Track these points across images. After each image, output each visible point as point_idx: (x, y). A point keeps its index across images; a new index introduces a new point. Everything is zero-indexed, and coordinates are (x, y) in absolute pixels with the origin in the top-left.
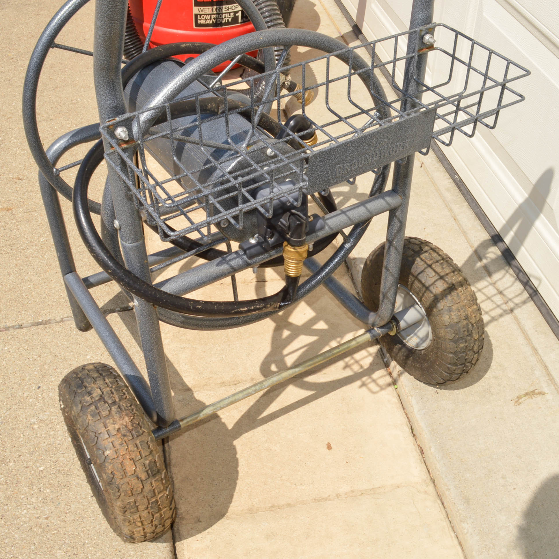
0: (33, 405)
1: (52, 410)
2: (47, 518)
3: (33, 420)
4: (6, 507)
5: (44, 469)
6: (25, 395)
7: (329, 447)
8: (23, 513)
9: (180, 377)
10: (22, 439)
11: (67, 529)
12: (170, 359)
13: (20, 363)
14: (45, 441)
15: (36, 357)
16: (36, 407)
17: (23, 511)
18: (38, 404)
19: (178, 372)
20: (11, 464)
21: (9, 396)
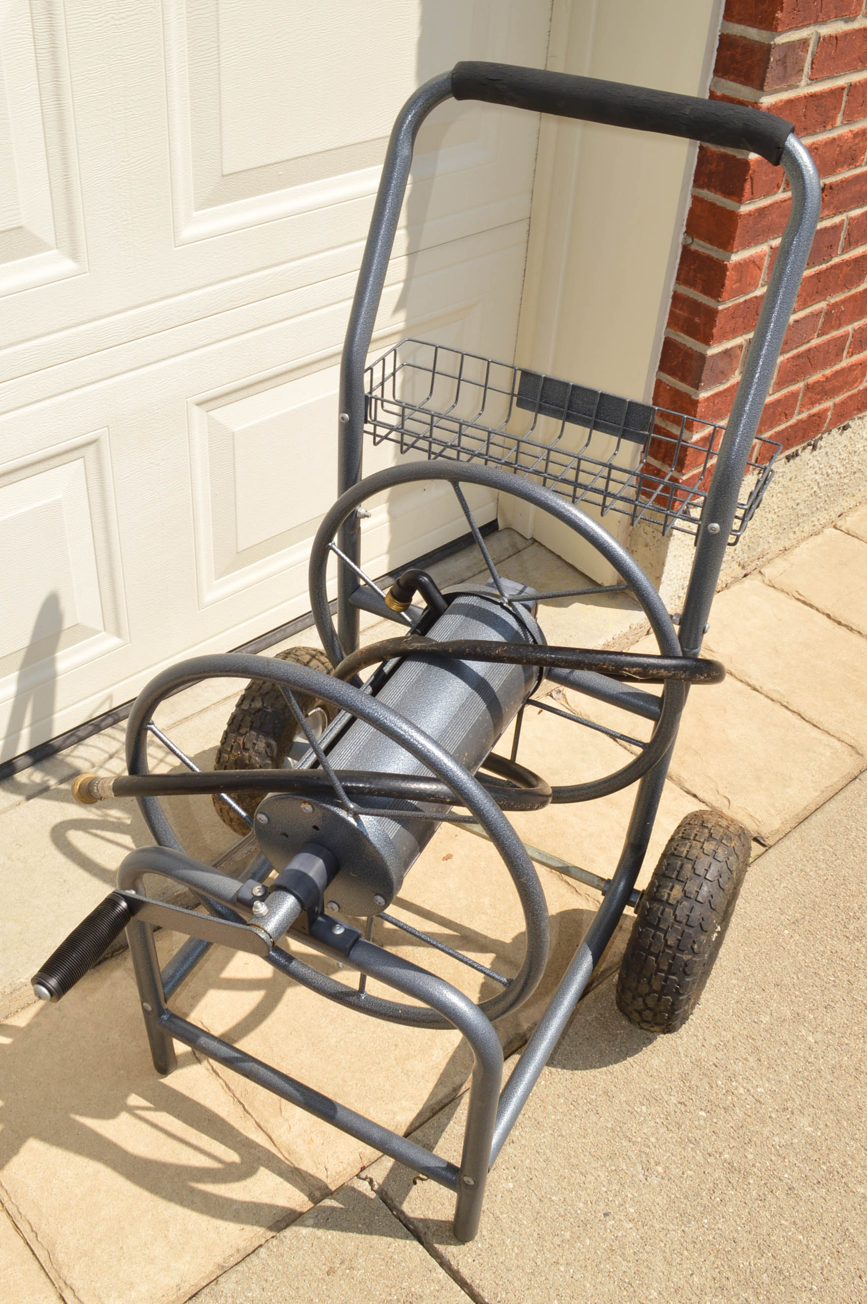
0: (636, 1200)
1: (625, 1168)
2: (746, 1059)
3: (655, 1181)
4: (774, 1116)
5: (701, 1109)
6: (631, 1225)
7: (448, 857)
8: (763, 1091)
9: (455, 1052)
10: (689, 1172)
11: (739, 1030)
12: (436, 1081)
13: (588, 1285)
14: (669, 1139)
15: (562, 1269)
16: (636, 1194)
17: (761, 1093)
18: (630, 1195)
19: (449, 1061)
20: (727, 1156)
21: (648, 1248)
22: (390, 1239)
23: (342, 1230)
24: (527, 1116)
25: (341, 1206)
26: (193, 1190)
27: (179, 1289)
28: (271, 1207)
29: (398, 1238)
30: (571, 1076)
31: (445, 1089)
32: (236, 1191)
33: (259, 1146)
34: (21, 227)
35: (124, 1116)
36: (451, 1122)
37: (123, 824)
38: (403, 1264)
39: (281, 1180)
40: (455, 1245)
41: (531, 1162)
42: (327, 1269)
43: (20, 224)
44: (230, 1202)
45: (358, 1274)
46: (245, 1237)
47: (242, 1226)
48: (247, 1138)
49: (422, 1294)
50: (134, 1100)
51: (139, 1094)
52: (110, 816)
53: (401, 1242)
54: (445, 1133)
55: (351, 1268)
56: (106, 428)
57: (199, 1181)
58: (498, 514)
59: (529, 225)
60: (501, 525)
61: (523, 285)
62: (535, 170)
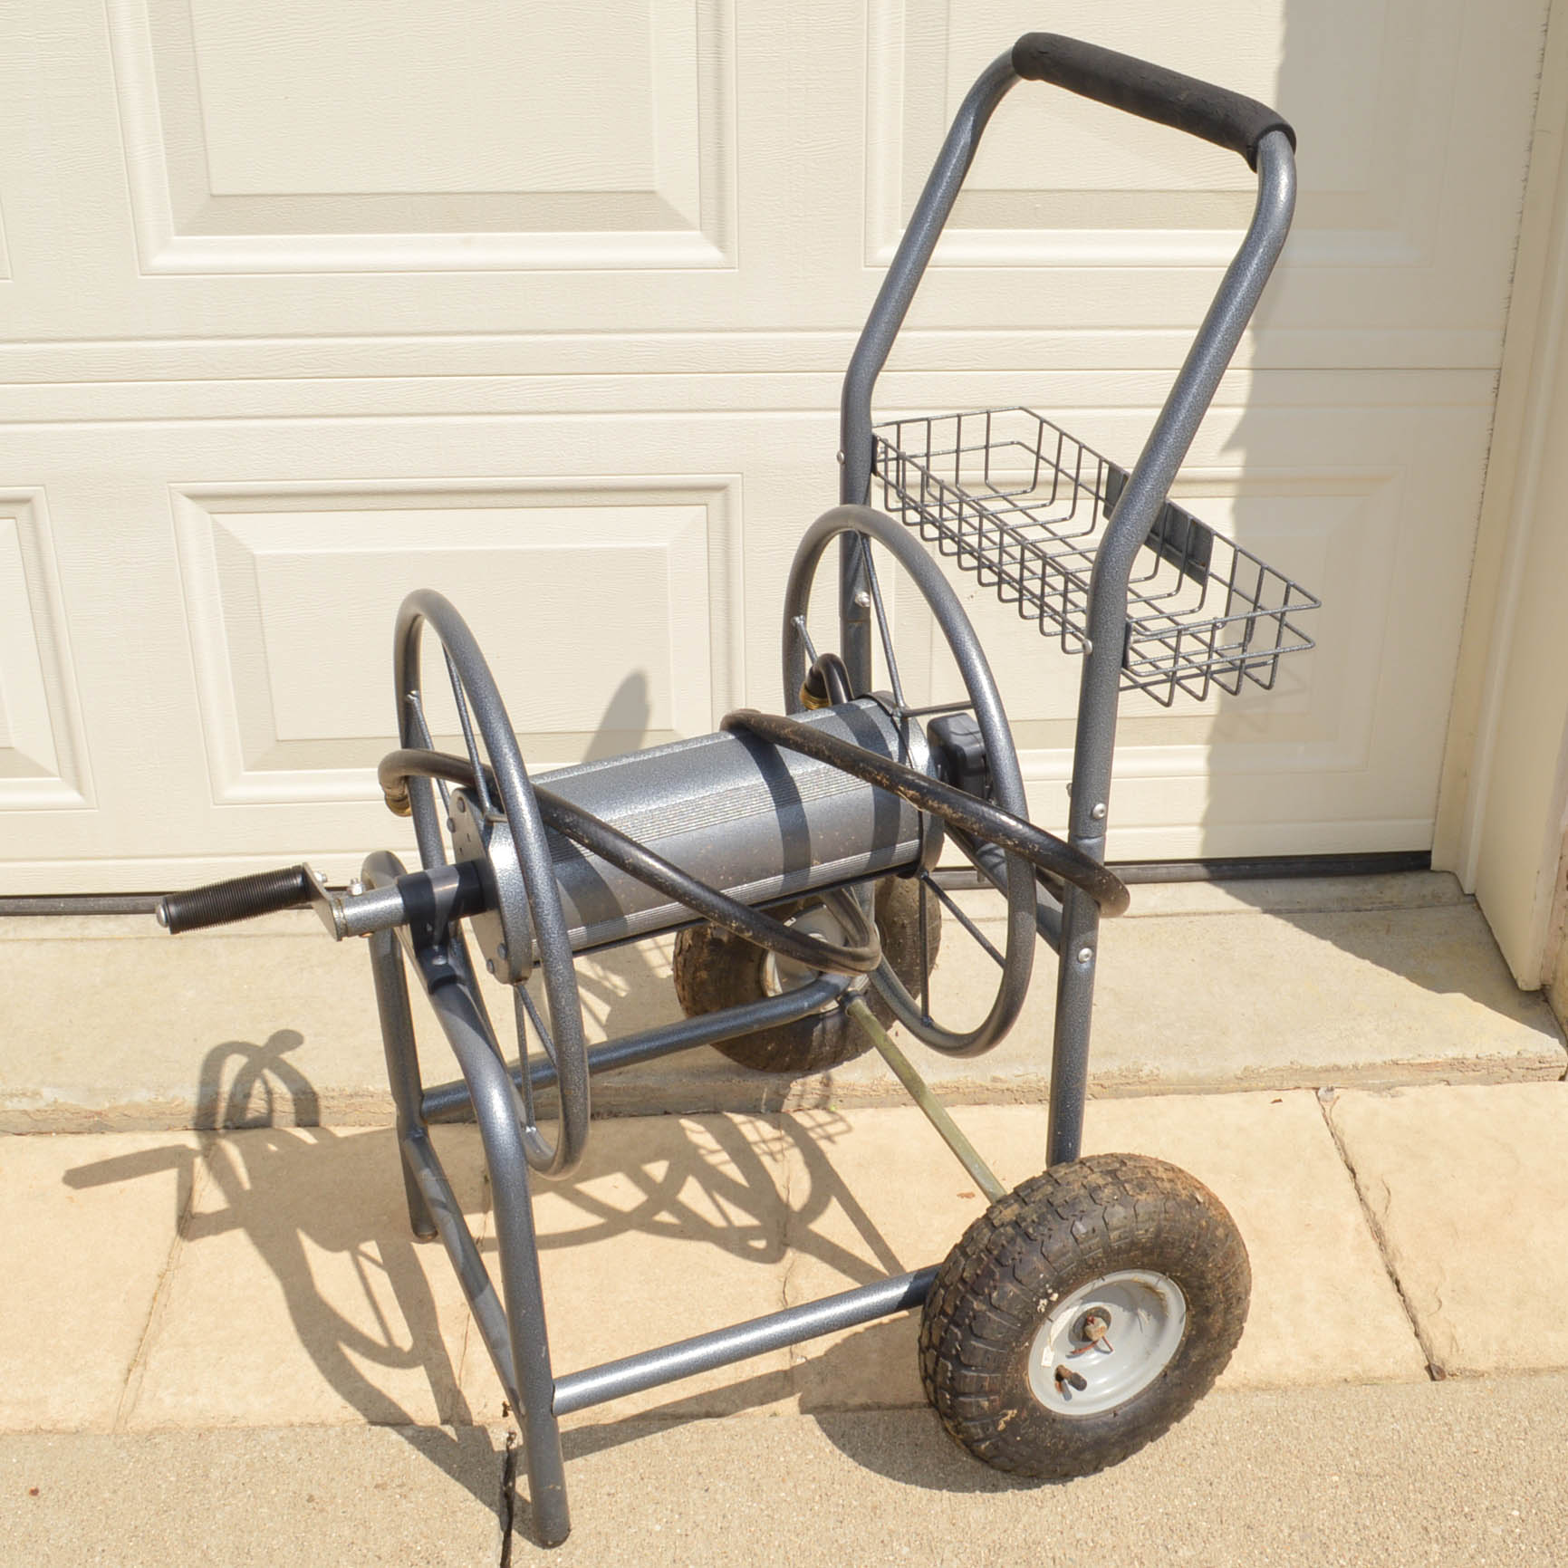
22: (471, 1496)
23: (431, 1459)
24: (752, 1476)
25: (455, 1438)
26: (338, 1349)
27: (233, 1422)
28: (392, 1404)
29: (481, 1500)
30: (853, 1469)
31: (696, 1407)
32: (374, 1374)
33: (444, 1350)
34: (652, 192)
35: (345, 1256)
36: (660, 1434)
37: (615, 994)
38: (459, 1525)
39: (430, 1388)
40: (534, 1543)
41: (706, 1520)
42: (380, 1482)
43: (651, 188)
44: (360, 1378)
45: (404, 1505)
46: (341, 1415)
47: (348, 1405)
48: (439, 1337)
49: (448, 1562)
50: (371, 1248)
51: (379, 1245)
52: (610, 982)
53: (479, 1505)
54: (641, 1439)
55: (405, 1496)
56: (739, 475)
57: (350, 1345)
58: (1432, 843)
59: (1499, 381)
60: (1436, 862)
61: (1486, 473)
62: (1510, 298)
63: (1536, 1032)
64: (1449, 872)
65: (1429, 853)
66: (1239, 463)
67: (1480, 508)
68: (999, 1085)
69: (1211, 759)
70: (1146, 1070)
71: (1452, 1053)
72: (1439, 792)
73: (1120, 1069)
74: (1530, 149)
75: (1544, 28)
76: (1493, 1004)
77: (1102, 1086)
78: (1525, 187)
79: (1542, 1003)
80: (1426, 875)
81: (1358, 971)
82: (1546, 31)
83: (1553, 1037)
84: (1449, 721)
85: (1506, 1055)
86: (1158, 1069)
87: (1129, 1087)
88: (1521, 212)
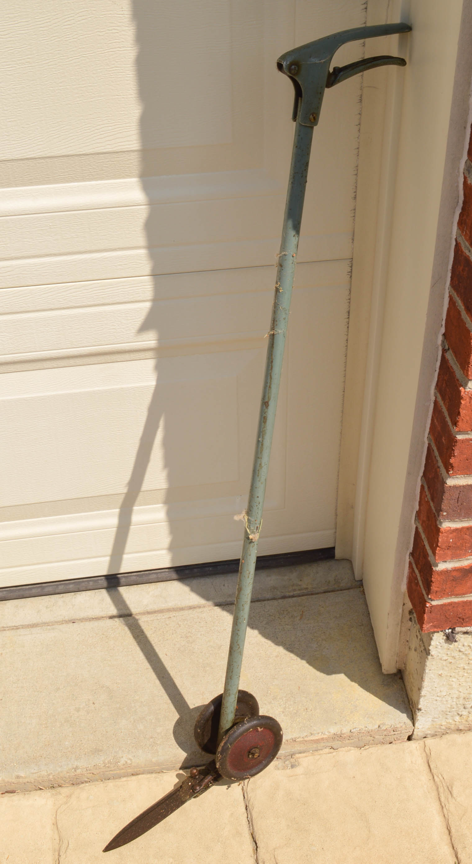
58: (335, 543)
59: (351, 267)
60: (338, 553)
61: (348, 327)
62: (355, 209)
63: (391, 708)
64: (348, 560)
65: (333, 548)
66: (154, 339)
67: (347, 349)
68: (21, 780)
69: (169, 513)
70: (122, 761)
71: (333, 730)
72: (337, 515)
73: (104, 763)
74: (361, 101)
75: (364, 6)
76: (365, 685)
77: (93, 774)
78: (359, 130)
79: (399, 681)
80: (332, 563)
81: (277, 656)
82: (366, 8)
83: (402, 712)
84: (338, 475)
85: (370, 728)
86: (131, 760)
87: (111, 772)
88: (358, 148)
